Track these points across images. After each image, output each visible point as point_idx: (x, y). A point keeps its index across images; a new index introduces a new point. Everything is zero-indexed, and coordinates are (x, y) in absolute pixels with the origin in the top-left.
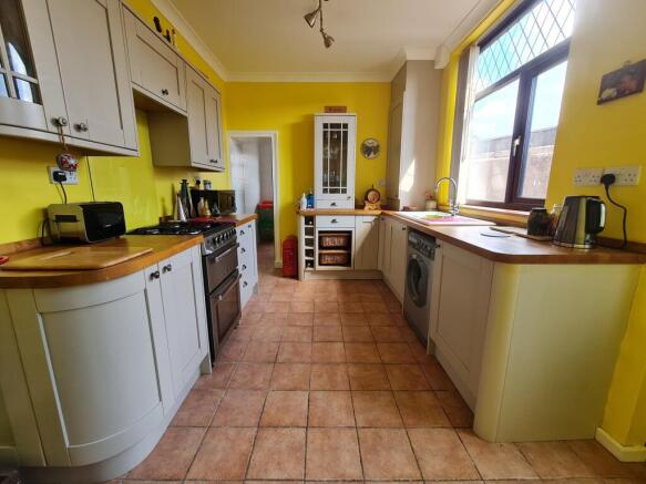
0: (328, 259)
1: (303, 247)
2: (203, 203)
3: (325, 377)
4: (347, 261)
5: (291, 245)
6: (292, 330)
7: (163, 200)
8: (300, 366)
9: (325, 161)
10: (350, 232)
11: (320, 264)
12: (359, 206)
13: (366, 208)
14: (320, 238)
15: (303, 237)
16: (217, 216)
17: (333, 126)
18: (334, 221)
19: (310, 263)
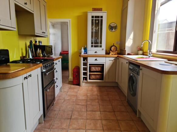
0: (93, 77)
1: (82, 71)
2: (39, 51)
3: (92, 125)
4: (102, 78)
5: (77, 70)
6: (78, 106)
7: (22, 49)
8: (82, 120)
9: (92, 33)
10: (103, 65)
11: (90, 79)
12: (107, 53)
13: (110, 54)
14: (90, 67)
15: (82, 67)
16: (46, 56)
17: (96, 17)
18: (96, 60)
19: (85, 79)
